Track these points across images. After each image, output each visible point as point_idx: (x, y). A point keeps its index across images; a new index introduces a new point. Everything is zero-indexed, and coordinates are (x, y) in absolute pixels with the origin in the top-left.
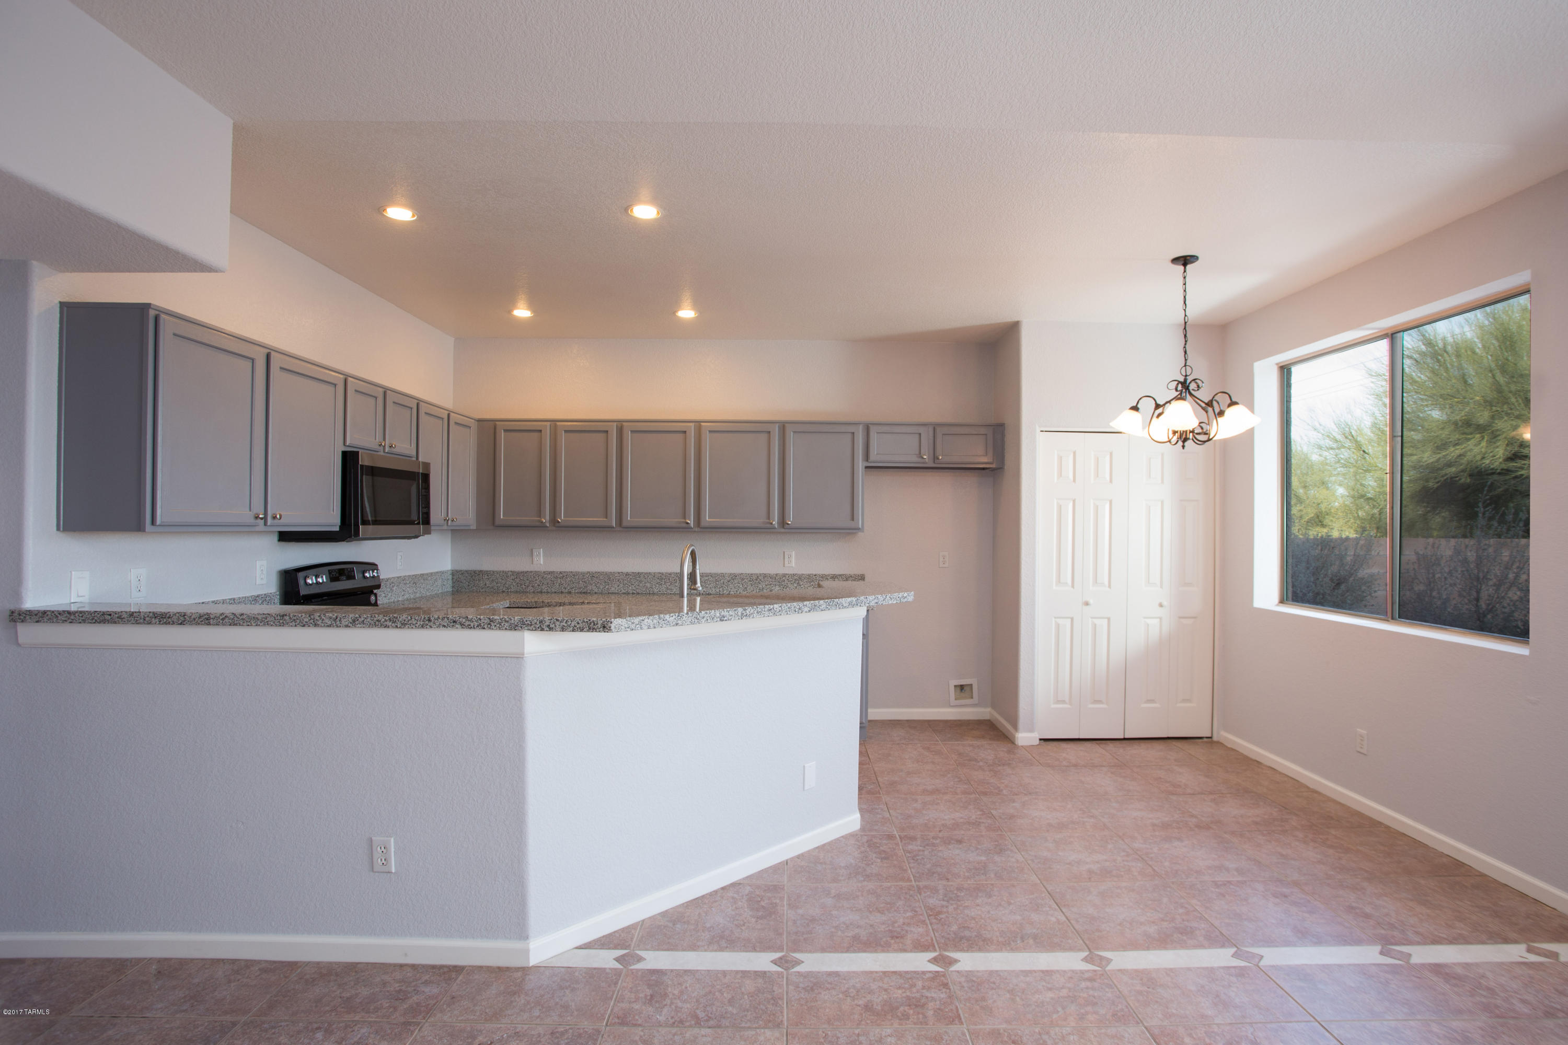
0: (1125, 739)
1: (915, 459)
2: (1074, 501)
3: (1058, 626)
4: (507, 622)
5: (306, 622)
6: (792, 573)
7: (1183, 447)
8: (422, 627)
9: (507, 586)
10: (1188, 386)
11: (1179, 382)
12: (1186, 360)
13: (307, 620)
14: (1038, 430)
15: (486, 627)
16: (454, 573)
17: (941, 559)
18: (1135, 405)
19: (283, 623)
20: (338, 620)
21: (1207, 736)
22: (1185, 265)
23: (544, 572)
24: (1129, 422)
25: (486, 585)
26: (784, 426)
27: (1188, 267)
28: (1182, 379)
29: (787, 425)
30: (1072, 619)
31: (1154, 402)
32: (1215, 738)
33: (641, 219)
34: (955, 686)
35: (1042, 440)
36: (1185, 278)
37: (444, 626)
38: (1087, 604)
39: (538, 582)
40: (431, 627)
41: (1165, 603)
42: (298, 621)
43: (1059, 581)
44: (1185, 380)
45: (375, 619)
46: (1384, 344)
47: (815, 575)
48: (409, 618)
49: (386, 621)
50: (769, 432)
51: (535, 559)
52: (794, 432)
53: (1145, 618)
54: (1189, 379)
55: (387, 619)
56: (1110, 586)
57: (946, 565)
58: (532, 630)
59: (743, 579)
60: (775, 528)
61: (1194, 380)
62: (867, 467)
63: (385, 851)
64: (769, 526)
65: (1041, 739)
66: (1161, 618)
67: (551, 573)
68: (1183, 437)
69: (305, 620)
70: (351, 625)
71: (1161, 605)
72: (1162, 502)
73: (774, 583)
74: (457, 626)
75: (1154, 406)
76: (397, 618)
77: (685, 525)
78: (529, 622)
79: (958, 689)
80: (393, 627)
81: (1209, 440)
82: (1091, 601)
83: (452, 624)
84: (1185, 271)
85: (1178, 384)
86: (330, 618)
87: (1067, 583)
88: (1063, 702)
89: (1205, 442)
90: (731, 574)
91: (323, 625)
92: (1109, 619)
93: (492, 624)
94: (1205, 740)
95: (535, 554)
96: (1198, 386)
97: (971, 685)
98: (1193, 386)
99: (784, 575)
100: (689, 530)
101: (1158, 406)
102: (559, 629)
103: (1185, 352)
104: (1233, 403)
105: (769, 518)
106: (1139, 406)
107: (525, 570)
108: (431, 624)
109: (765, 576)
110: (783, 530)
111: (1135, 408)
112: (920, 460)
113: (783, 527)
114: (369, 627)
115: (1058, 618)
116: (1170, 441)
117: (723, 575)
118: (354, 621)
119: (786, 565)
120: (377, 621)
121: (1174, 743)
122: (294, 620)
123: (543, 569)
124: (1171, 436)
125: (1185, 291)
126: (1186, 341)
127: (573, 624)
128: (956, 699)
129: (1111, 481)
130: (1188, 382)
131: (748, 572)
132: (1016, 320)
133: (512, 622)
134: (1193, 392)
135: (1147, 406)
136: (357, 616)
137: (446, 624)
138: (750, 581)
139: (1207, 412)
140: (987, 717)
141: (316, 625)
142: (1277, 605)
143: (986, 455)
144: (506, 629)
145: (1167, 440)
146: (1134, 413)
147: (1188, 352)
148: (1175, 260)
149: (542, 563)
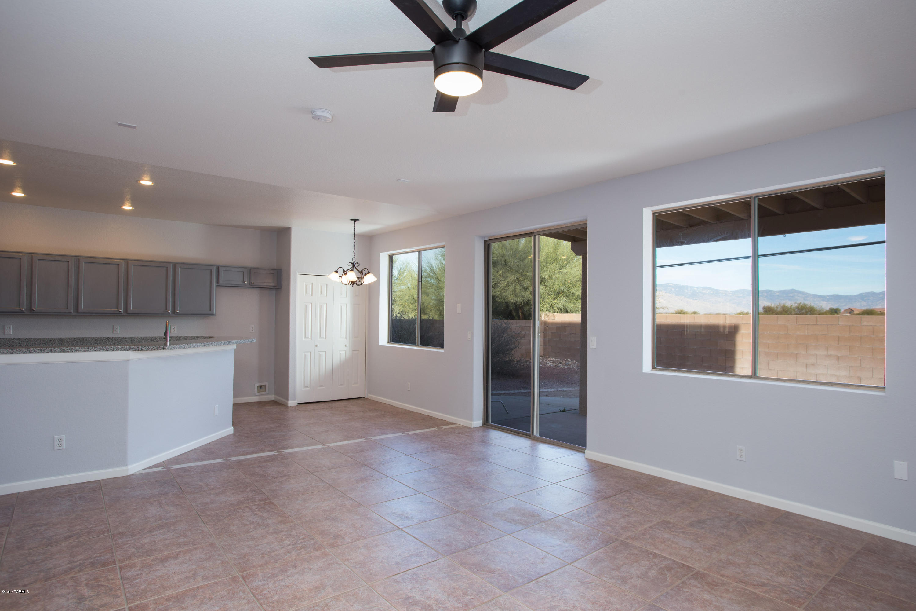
0: (332, 401)
1: (241, 283)
2: (312, 304)
3: (305, 355)
4: (124, 348)
5: (26, 352)
7: (353, 286)
8: (85, 351)
10: (355, 265)
11: (352, 263)
12: (354, 256)
13: (26, 351)
14: (298, 273)
15: (114, 350)
17: (251, 329)
18: (336, 270)
19: (13, 352)
20: (43, 350)
21: (363, 397)
22: (355, 222)
23: (14, 339)
24: (334, 277)
26: (175, 265)
27: (356, 222)
28: (353, 262)
29: (177, 264)
30: (311, 352)
31: (343, 270)
32: (366, 397)
33: (144, 184)
34: (258, 386)
35: (299, 277)
36: (355, 226)
37: (95, 351)
38: (317, 346)
39: (9, 344)
40: (89, 351)
41: (347, 345)
42: (21, 351)
43: (305, 337)
44: (354, 263)
45: (62, 349)
46: (417, 253)
47: (188, 337)
48: (79, 348)
49: (67, 349)
50: (167, 267)
51: (6, 331)
52: (180, 268)
53: (340, 351)
54: (355, 262)
55: (68, 349)
56: (326, 339)
57: (254, 331)
58: (134, 351)
59: (148, 340)
60: (170, 314)
61: (357, 263)
62: (217, 286)
63: (61, 441)
64: (166, 313)
65: (298, 404)
66: (346, 351)
68: (353, 283)
69: (25, 351)
70: (49, 352)
71: (346, 346)
72: (347, 305)
74: (101, 350)
75: (343, 271)
76: (73, 348)
77: (119, 312)
78: (133, 348)
79: (259, 387)
80: (71, 352)
81: (361, 284)
82: (319, 345)
83: (99, 350)
84: (355, 224)
85: (351, 264)
86: (39, 349)
87: (308, 338)
88: (307, 387)
89: (359, 285)
90: (140, 337)
91: (35, 352)
92: (325, 352)
93: (117, 349)
94: (363, 398)
96: (358, 265)
97: (265, 385)
98: (356, 265)
100: (121, 315)
101: (344, 271)
102: (145, 350)
103: (354, 253)
104: (369, 273)
105: (166, 309)
106: (338, 271)
108: (89, 350)
110: (174, 315)
111: (337, 272)
112: (243, 284)
113: (174, 314)
114: (59, 352)
115: (305, 352)
116: (348, 284)
117: (136, 338)
118: (51, 350)
119: (172, 332)
120: (63, 350)
121: (351, 400)
122: (19, 351)
123: (12, 337)
124: (349, 282)
125: (355, 231)
126: (354, 249)
127: (151, 348)
128: (258, 392)
129: (327, 296)
130: (355, 263)
132: (289, 227)
133: (126, 348)
134: (356, 267)
135: (341, 271)
136: (53, 348)
137: (96, 350)
138: (152, 341)
139: (361, 274)
140: (273, 399)
141: (31, 353)
142: (387, 344)
143: (274, 283)
144: (123, 351)
145: (348, 283)
146: (336, 273)
147: (355, 253)
148: (352, 220)
149: (12, 334)
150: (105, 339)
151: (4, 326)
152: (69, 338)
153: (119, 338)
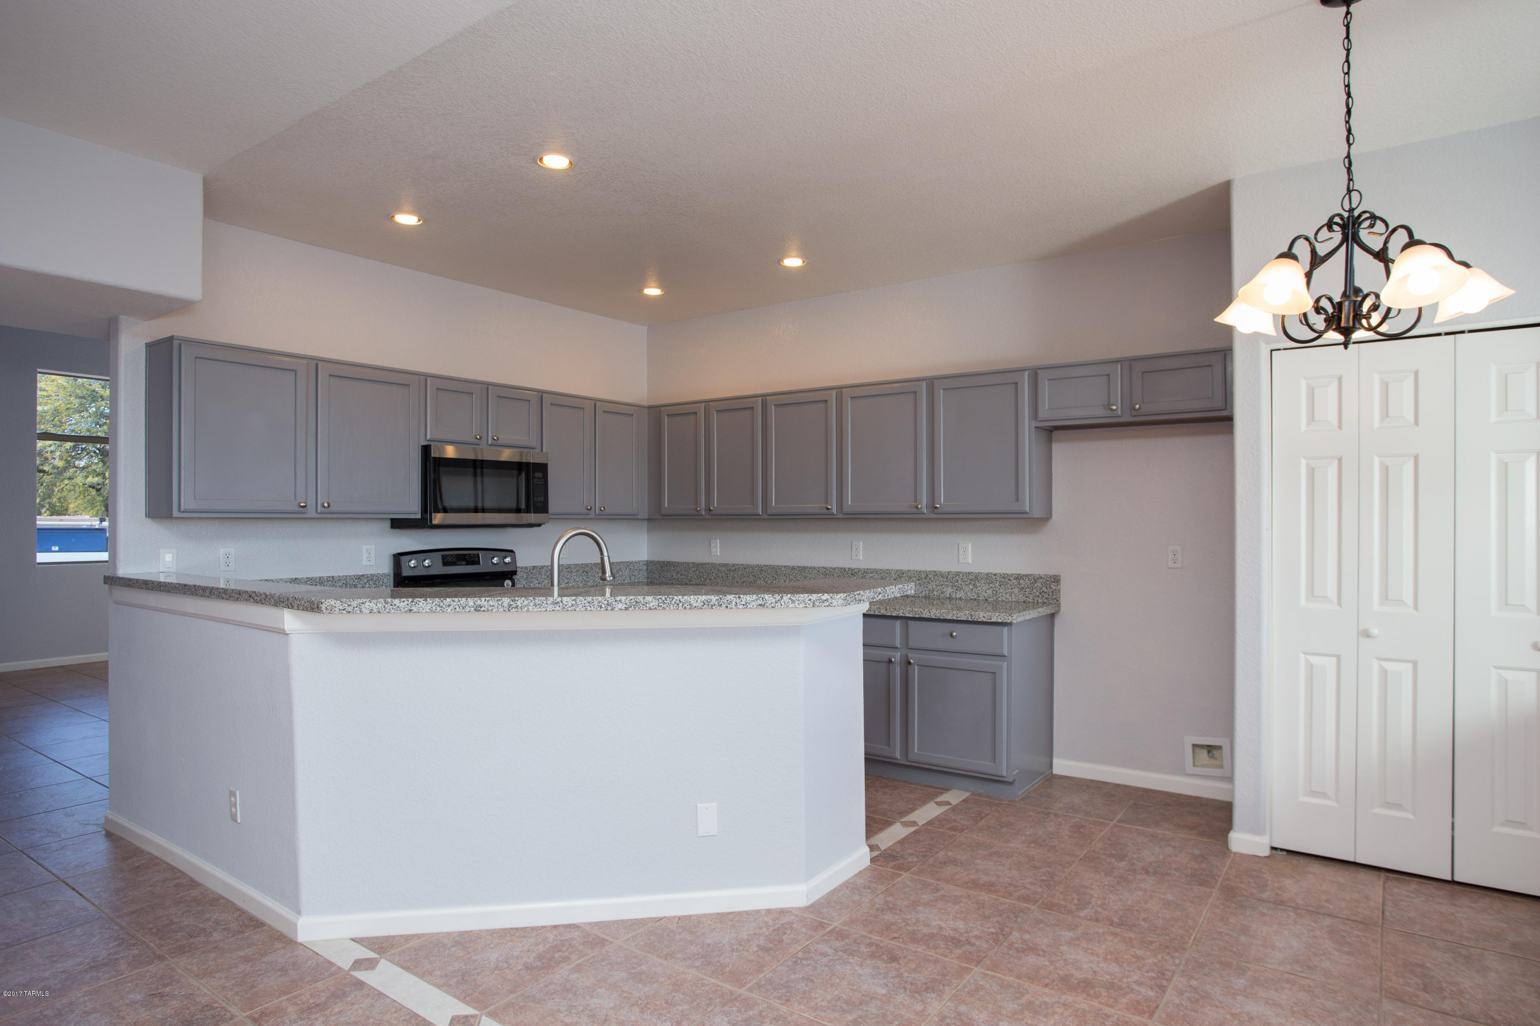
1: (1102, 412)
6: (967, 571)
9: (689, 578)
10: (1352, 228)
16: (648, 563)
17: (1170, 556)
23: (719, 564)
25: (672, 576)
26: (933, 383)
29: (935, 381)
38: (1367, 634)
39: (714, 574)
44: (1349, 217)
47: (995, 575)
50: (916, 392)
51: (713, 550)
52: (945, 390)
53: (1501, 667)
54: (1355, 214)
56: (1416, 607)
57: (1179, 565)
60: (924, 513)
62: (1035, 430)
64: (916, 510)
65: (1275, 849)
67: (725, 565)
73: (946, 583)
77: (825, 511)
82: (1375, 631)
87: (1327, 598)
88: (1323, 795)
95: (713, 545)
97: (1221, 748)
99: (958, 574)
100: (833, 518)
105: (916, 500)
107: (704, 561)
109: (935, 574)
110: (932, 518)
112: (1108, 413)
113: (933, 513)
117: (888, 572)
119: (961, 562)
123: (719, 561)
130: (1352, 219)
131: (916, 569)
132: (1227, 179)
138: (919, 580)
149: (719, 554)
150: (837, 571)
151: (710, 542)
152: (785, 567)
153: (859, 570)
